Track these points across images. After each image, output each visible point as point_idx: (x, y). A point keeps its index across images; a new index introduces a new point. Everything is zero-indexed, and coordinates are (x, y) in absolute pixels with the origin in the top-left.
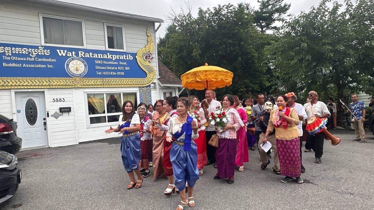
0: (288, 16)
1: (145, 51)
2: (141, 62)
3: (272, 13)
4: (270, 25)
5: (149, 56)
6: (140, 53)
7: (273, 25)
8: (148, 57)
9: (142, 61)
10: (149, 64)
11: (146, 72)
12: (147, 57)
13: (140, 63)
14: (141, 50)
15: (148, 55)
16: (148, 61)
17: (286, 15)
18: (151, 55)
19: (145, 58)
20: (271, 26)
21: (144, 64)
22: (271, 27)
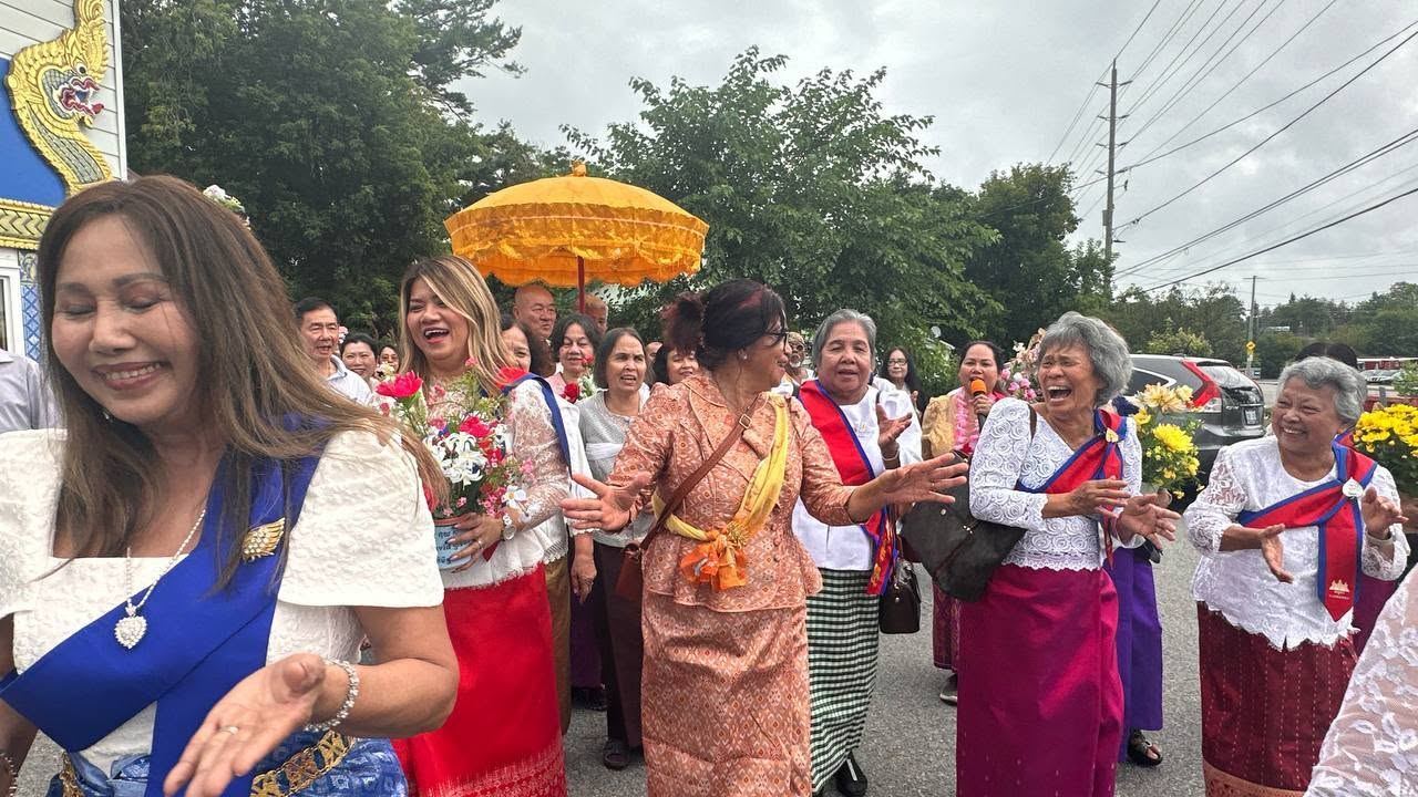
0: (506, 70)
1: (59, 61)
2: (39, 115)
3: (449, 44)
4: (443, 83)
5: (83, 96)
6: (31, 62)
7: (453, 87)
8: (75, 94)
9: (44, 110)
10: (79, 135)
11: (60, 176)
12: (69, 97)
13: (30, 122)
14: (37, 49)
15: (78, 88)
16: (77, 118)
17: (501, 62)
18: (92, 90)
19: (60, 98)
20: (444, 89)
21: (57, 132)
22: (443, 92)
